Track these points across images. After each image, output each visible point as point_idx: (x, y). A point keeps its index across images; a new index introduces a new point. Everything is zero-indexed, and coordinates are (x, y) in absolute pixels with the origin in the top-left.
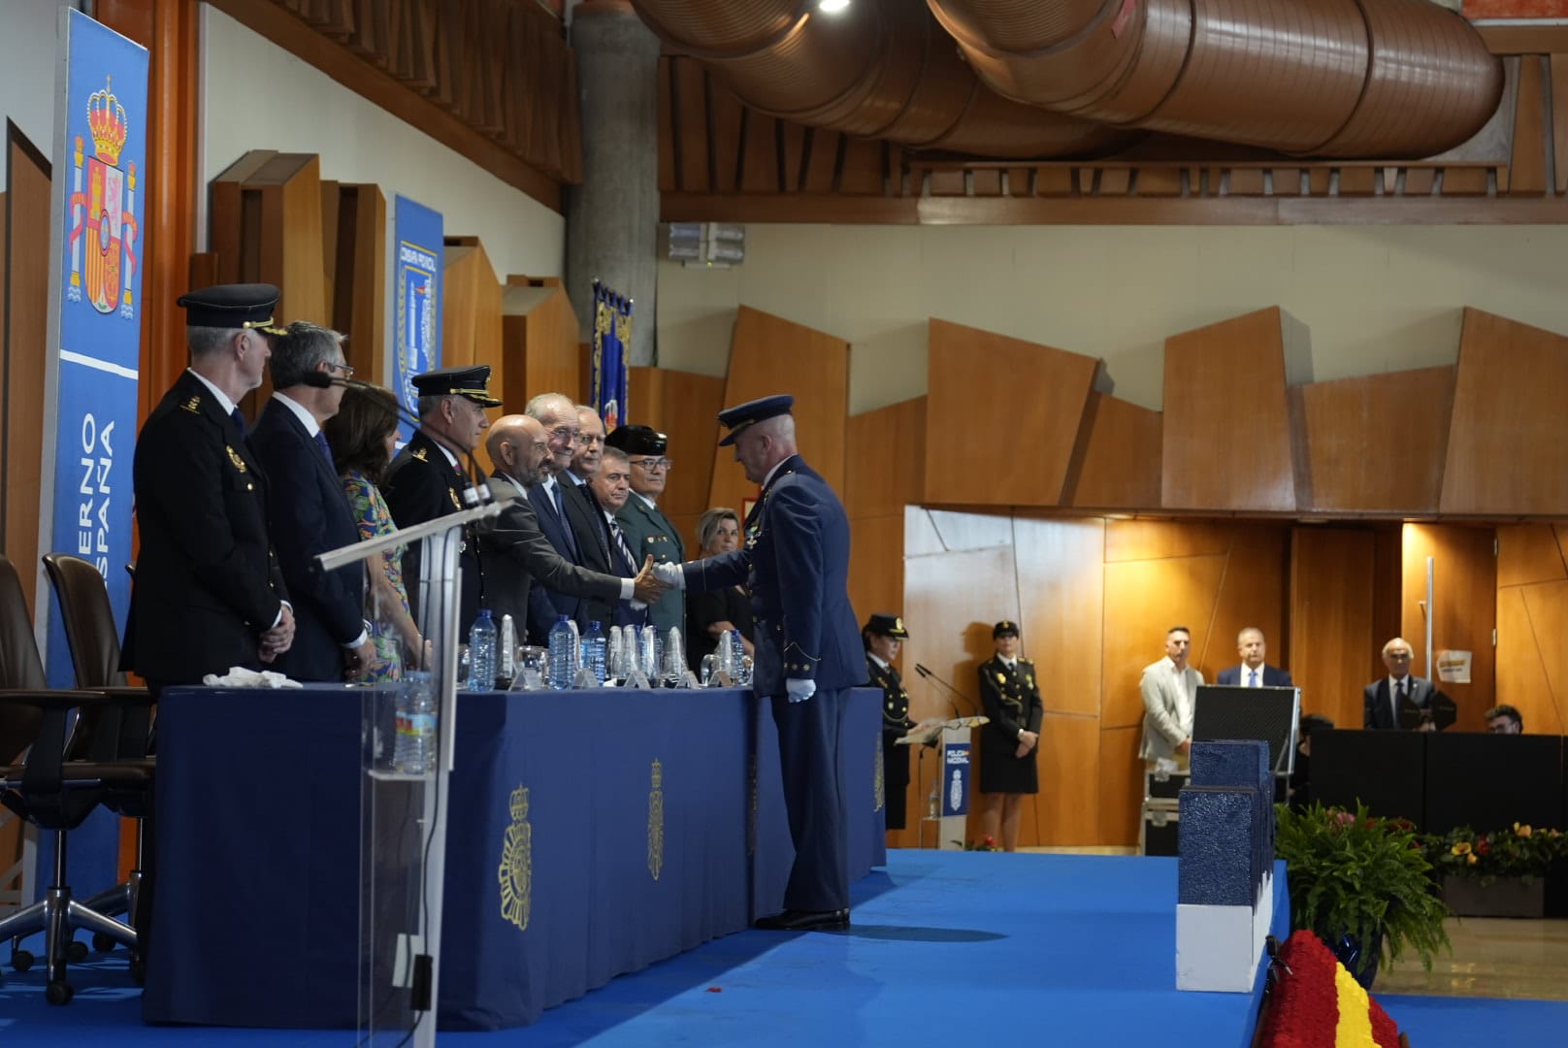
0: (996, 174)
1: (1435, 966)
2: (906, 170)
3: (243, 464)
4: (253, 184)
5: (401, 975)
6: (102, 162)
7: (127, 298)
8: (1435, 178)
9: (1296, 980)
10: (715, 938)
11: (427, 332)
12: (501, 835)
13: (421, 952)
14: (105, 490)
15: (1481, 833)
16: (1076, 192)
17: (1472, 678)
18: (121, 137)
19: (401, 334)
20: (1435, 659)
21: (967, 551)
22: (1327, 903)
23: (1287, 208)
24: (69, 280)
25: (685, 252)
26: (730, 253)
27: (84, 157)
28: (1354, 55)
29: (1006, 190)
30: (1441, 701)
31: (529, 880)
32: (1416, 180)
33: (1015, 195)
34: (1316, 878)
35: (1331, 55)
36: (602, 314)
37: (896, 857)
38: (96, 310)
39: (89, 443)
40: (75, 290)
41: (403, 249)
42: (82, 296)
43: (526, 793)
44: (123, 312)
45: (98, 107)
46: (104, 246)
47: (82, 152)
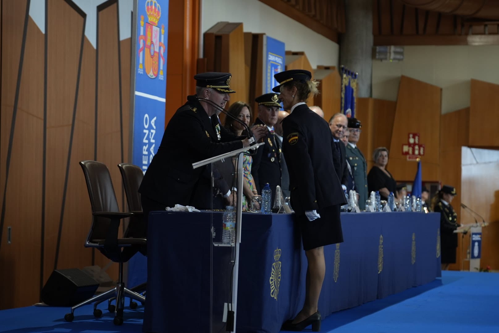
0: (496, 26)
2: (463, 26)
4: (220, 34)
5: (225, 319)
6: (151, 24)
10: (363, 303)
12: (271, 266)
13: (230, 310)
14: (153, 141)
18: (159, 15)
19: (269, 86)
21: (485, 163)
24: (138, 66)
25: (382, 56)
26: (398, 57)
27: (144, 23)
36: (345, 78)
37: (446, 274)
38: (149, 78)
39: (146, 124)
40: (141, 70)
41: (270, 56)
42: (143, 72)
43: (280, 251)
44: (160, 78)
45: (149, 5)
46: (152, 54)
47: (144, 21)
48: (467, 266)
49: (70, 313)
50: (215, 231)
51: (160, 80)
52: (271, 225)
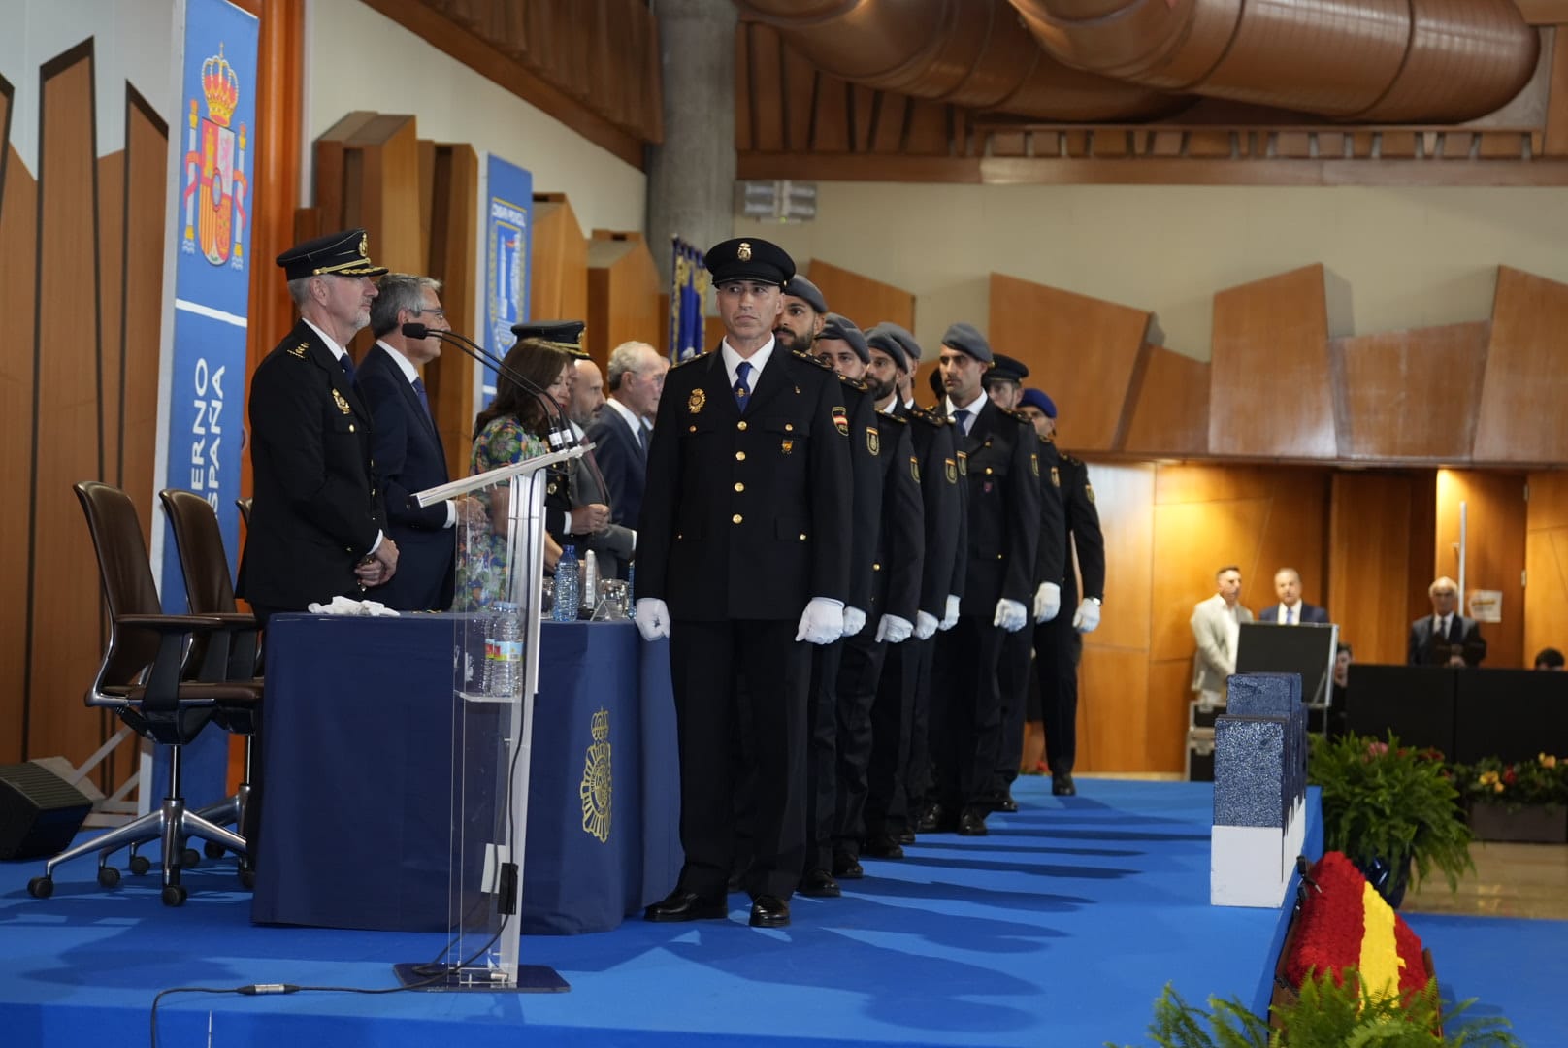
0: (1054, 136)
1: (1461, 887)
2: (969, 132)
3: (347, 406)
4: (355, 144)
5: (488, 883)
6: (215, 123)
7: (238, 250)
8: (1473, 142)
9: (1324, 898)
11: (517, 283)
12: (583, 753)
13: (509, 861)
14: (215, 430)
15: (1508, 762)
16: (1130, 153)
17: (1502, 616)
18: (232, 99)
19: (492, 285)
20: (1466, 598)
22: (1359, 828)
23: (1330, 170)
24: (184, 234)
25: (760, 208)
26: (802, 210)
27: (199, 120)
28: (1396, 25)
29: (1064, 151)
30: (1471, 639)
31: (609, 796)
32: (1455, 144)
33: (1073, 156)
34: (1348, 803)
35: (1375, 25)
36: (681, 268)
38: (208, 262)
39: (201, 386)
40: (190, 244)
41: (495, 206)
42: (195, 249)
43: (606, 716)
44: (234, 264)
45: (211, 72)
46: (217, 202)
47: (197, 115)
49: (43, 876)
51: (234, 269)
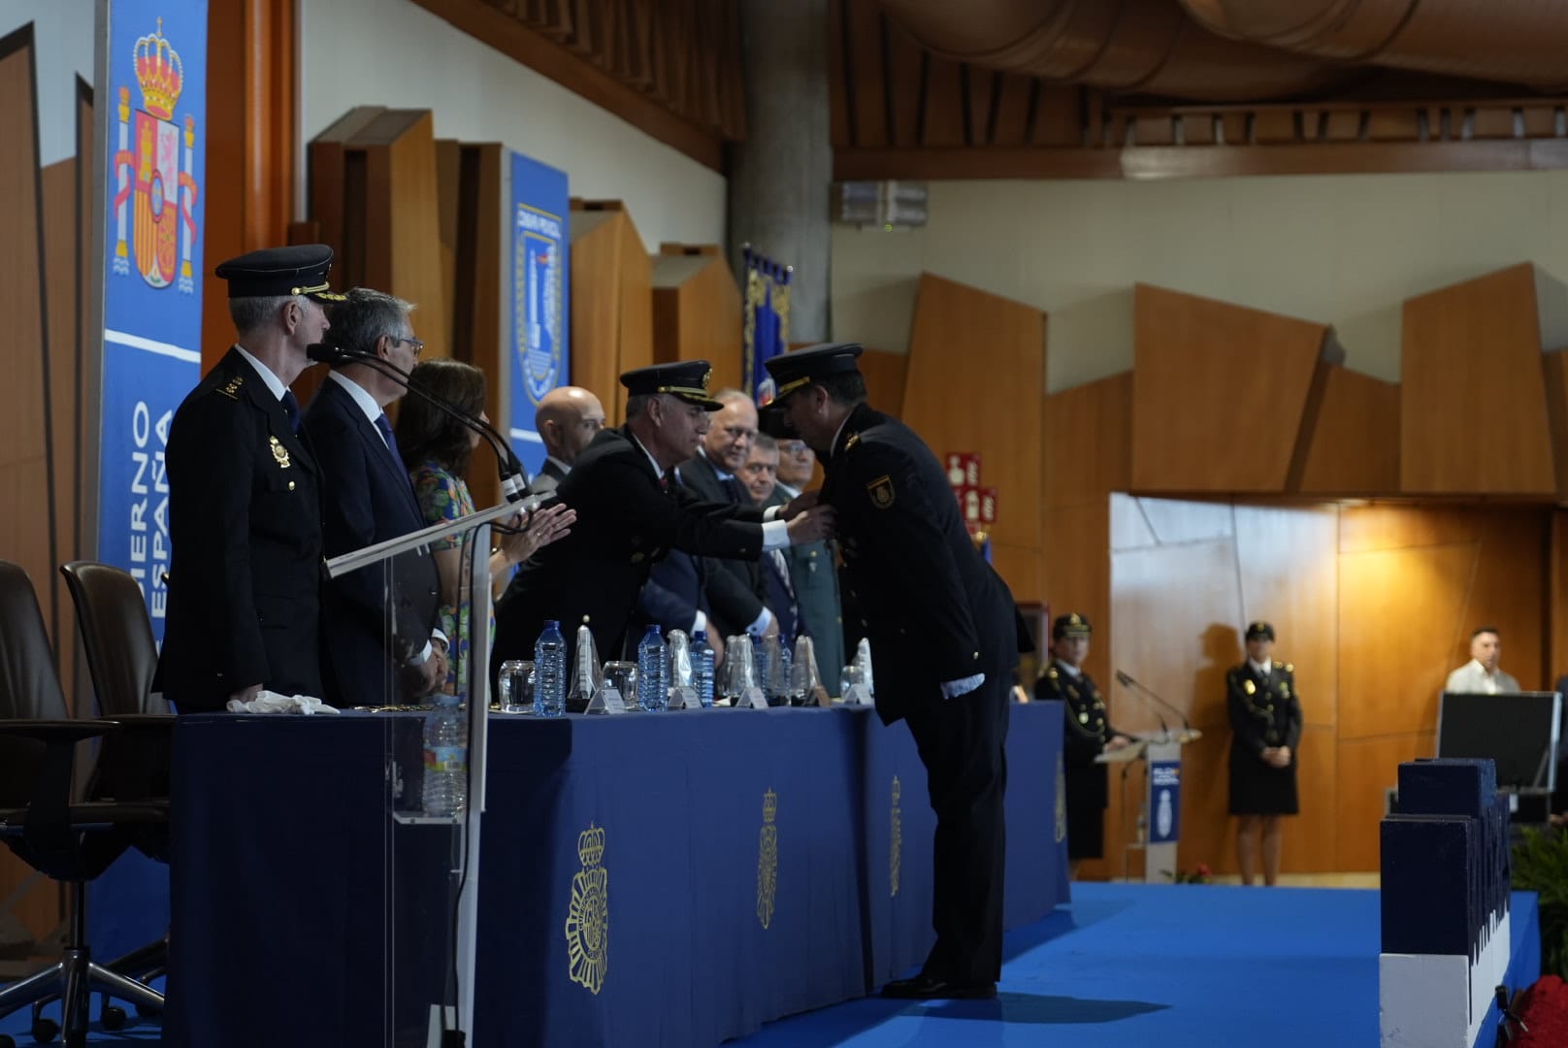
0: (1208, 121)
2: (1106, 118)
3: (287, 458)
4: (359, 144)
6: (154, 116)
7: (186, 270)
11: (552, 305)
12: (568, 883)
13: (454, 1027)
16: (1299, 138)
18: (175, 87)
19: (520, 308)
21: (1182, 544)
23: (1539, 151)
24: (114, 250)
25: (861, 215)
26: (910, 214)
27: (131, 111)
29: (1220, 138)
31: (605, 935)
33: (1230, 142)
36: (754, 283)
37: (1082, 893)
39: (141, 435)
40: (122, 262)
41: (521, 213)
42: (130, 268)
43: (600, 833)
44: (181, 287)
45: (146, 53)
46: (157, 211)
47: (129, 105)
48: (1137, 866)
50: (403, 776)
51: (182, 292)
52: (569, 751)
